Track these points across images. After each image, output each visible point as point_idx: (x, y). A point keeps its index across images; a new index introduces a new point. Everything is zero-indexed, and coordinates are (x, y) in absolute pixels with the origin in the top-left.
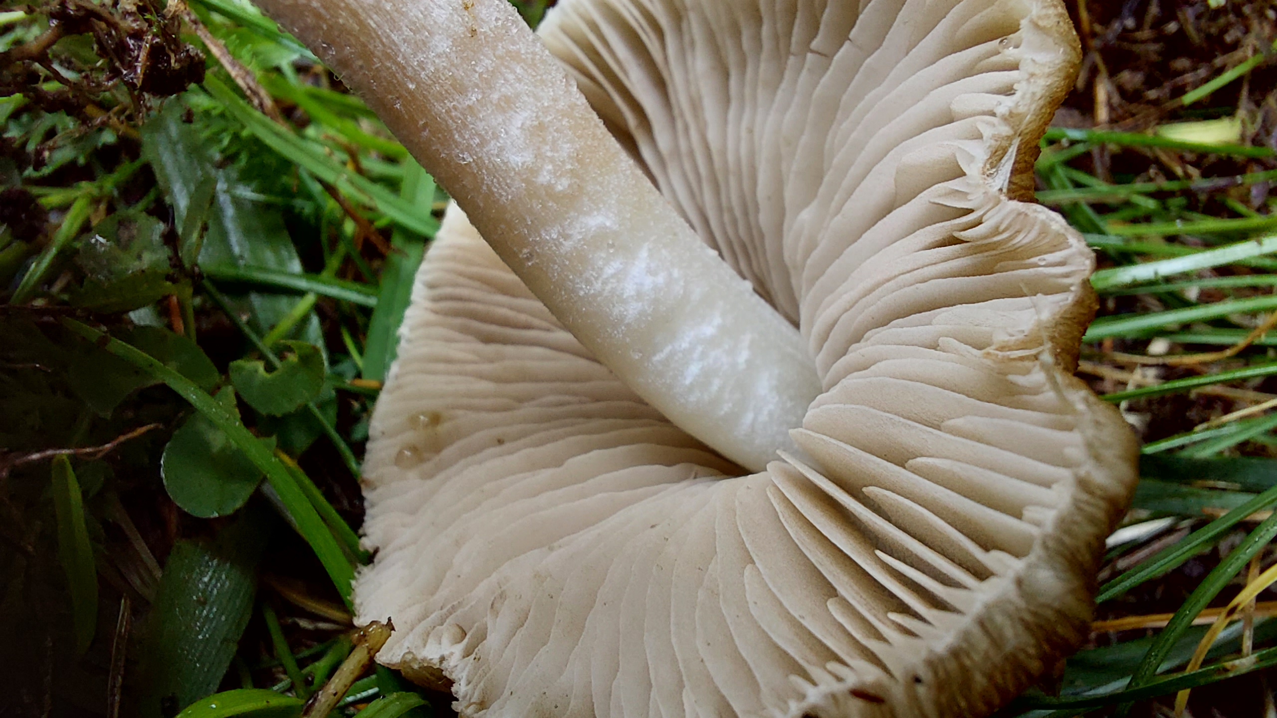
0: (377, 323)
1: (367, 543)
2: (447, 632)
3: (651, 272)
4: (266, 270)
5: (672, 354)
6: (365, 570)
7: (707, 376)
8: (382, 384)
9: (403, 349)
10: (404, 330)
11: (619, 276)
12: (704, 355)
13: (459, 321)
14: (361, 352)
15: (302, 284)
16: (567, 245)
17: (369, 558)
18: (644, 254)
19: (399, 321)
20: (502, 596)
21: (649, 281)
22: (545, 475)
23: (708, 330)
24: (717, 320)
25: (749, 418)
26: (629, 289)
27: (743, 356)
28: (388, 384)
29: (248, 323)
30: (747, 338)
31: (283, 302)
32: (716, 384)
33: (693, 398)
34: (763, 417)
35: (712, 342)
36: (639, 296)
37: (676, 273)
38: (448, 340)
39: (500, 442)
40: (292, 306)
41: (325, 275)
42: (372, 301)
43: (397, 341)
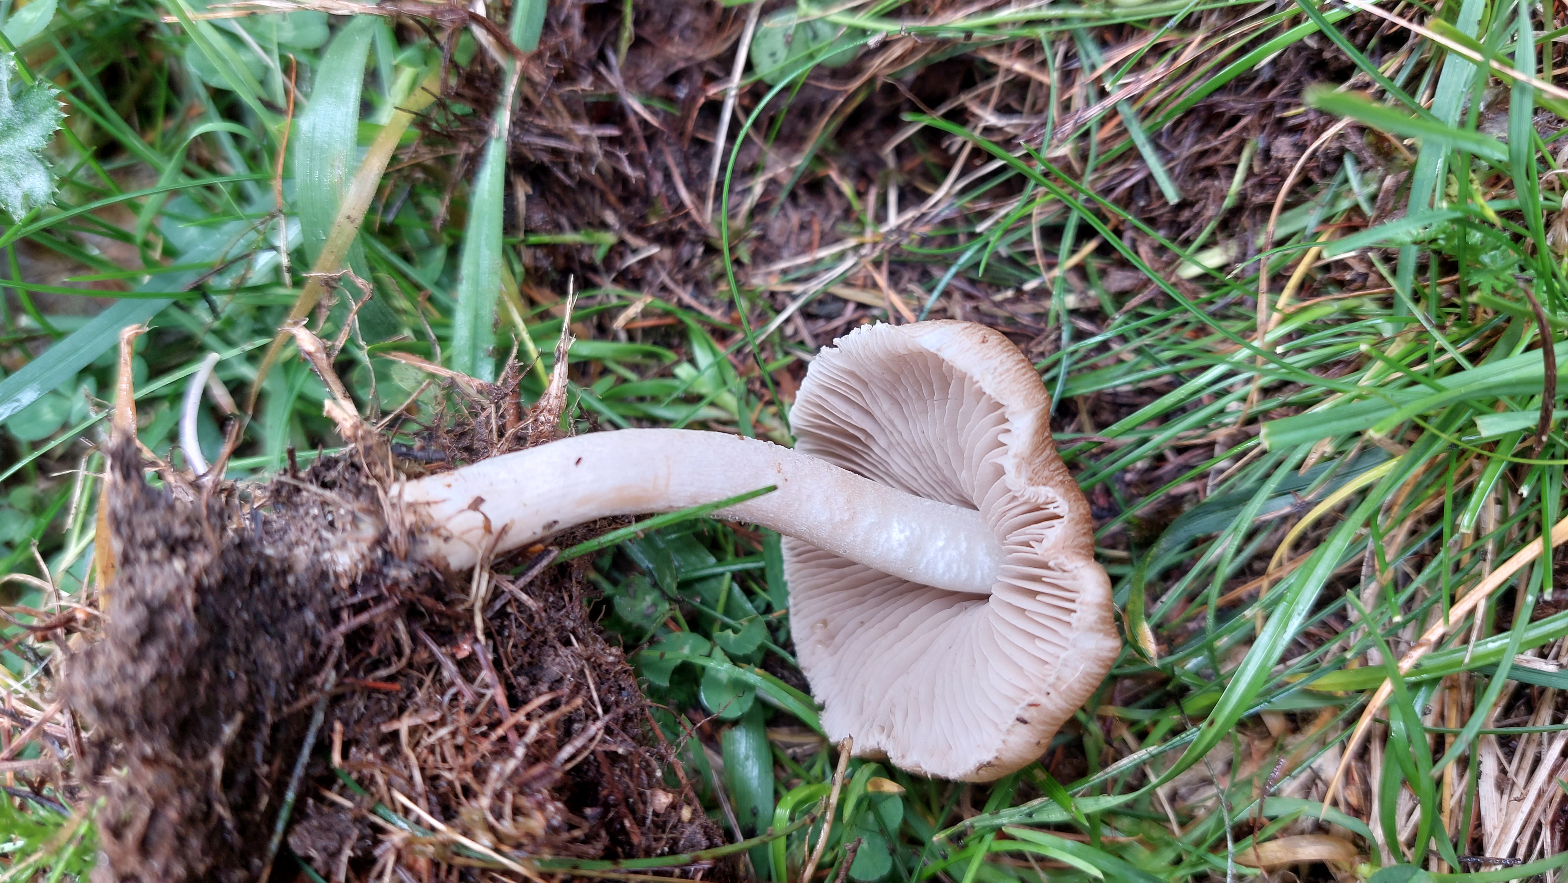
0: (769, 576)
1: (818, 700)
2: (876, 730)
3: (901, 531)
4: (695, 570)
5: (928, 562)
6: (823, 713)
7: (949, 565)
8: (787, 609)
9: (790, 586)
10: (786, 577)
11: (887, 540)
12: (943, 557)
13: (813, 563)
14: (764, 590)
15: (719, 570)
16: (859, 539)
17: (821, 708)
18: (895, 525)
19: (782, 571)
20: (894, 705)
21: (902, 537)
22: (892, 635)
23: (941, 543)
24: (944, 536)
25: (979, 573)
26: (895, 544)
27: (964, 545)
28: (792, 611)
29: (702, 603)
30: (962, 536)
31: (713, 583)
32: (955, 566)
33: (946, 578)
34: (986, 571)
35: (943, 549)
36: (900, 545)
37: (914, 525)
38: (814, 575)
39: (862, 623)
40: (720, 584)
41: (730, 558)
42: (761, 564)
43: (785, 584)
